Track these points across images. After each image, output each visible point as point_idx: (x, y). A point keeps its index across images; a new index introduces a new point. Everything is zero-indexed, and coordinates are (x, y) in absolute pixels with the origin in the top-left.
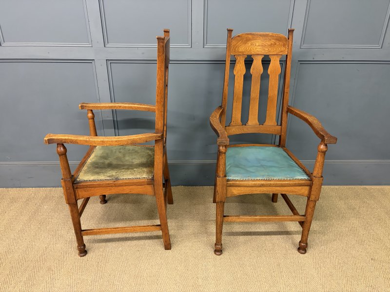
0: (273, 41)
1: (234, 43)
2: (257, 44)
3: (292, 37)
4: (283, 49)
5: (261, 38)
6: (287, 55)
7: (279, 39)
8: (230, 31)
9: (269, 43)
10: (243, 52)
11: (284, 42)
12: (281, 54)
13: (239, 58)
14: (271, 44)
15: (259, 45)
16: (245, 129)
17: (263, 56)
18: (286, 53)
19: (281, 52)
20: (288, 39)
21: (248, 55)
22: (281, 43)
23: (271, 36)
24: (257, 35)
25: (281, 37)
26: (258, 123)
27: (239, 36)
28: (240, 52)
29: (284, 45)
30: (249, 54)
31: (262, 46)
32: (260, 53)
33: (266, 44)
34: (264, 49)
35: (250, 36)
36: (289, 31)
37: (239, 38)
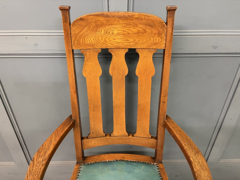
0: (140, 28)
1: (74, 30)
2: (116, 32)
3: (173, 21)
4: (157, 39)
5: (121, 22)
6: (164, 50)
7: (151, 24)
8: (65, 11)
9: (135, 30)
10: (93, 45)
11: (160, 29)
12: (154, 47)
13: (88, 53)
14: (139, 32)
15: (118, 34)
16: (109, 141)
17: (127, 51)
18: (163, 47)
19: (155, 44)
20: (166, 24)
21: (102, 49)
22: (155, 31)
23: (137, 18)
24: (114, 16)
25: (153, 22)
26: (127, 134)
27: (81, 19)
28: (89, 45)
29: (159, 34)
30: (104, 47)
31: (123, 34)
32: (121, 45)
33: (130, 32)
34: (127, 40)
35: (101, 19)
36: (168, 10)
37: (82, 23)
